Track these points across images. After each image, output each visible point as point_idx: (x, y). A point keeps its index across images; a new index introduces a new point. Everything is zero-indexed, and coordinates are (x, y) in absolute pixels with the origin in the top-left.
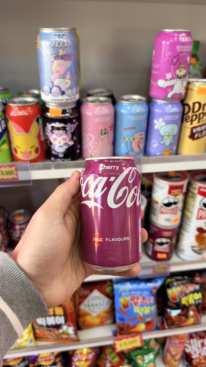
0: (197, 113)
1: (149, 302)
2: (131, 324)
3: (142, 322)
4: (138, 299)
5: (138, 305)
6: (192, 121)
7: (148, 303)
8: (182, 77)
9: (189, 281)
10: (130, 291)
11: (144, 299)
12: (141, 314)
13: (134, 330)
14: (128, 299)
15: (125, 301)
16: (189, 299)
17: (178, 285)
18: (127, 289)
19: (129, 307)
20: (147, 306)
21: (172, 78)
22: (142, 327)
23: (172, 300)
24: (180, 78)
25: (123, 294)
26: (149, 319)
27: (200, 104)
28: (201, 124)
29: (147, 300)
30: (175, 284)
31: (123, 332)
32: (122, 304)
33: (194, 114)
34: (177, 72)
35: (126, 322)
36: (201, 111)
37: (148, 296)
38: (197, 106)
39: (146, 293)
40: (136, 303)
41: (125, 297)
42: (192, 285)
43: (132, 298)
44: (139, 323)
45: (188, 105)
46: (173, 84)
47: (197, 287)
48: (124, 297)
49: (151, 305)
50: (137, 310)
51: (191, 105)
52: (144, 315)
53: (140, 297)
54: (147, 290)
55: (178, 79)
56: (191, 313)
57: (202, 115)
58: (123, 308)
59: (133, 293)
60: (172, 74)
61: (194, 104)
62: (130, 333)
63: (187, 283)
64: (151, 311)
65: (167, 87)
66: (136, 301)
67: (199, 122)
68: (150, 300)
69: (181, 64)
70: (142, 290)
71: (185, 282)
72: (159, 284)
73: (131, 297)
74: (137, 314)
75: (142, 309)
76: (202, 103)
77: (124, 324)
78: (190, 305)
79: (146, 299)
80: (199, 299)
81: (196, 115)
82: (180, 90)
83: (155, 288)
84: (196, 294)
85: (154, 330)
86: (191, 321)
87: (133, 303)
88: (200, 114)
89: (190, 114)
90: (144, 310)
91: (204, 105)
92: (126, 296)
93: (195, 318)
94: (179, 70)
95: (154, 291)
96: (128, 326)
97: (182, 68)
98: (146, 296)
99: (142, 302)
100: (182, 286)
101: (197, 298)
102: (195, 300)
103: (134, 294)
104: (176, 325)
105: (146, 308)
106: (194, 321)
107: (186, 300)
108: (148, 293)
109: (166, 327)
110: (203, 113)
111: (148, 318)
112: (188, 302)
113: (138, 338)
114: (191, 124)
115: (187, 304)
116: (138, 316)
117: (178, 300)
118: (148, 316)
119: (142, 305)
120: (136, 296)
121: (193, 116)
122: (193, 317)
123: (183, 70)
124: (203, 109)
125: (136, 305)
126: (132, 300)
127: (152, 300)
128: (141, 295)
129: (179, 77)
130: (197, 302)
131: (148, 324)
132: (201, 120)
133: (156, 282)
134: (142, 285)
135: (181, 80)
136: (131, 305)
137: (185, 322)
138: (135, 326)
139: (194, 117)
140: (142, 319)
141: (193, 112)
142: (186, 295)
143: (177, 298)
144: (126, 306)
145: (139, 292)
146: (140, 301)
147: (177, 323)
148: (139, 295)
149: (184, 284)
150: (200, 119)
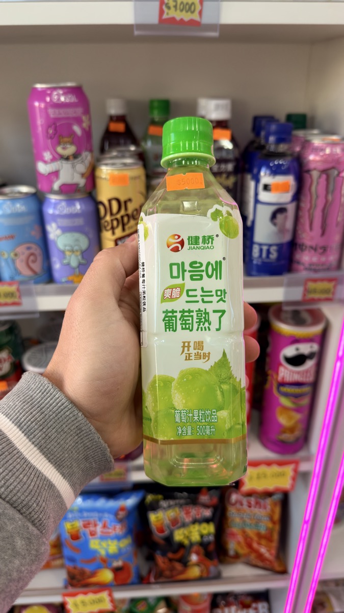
0: (119, 216)
1: (114, 532)
2: (88, 569)
3: (107, 567)
4: (95, 525)
5: (96, 536)
6: (113, 228)
7: (111, 534)
8: (71, 158)
9: (188, 500)
10: (81, 510)
11: (105, 526)
12: (103, 553)
13: (94, 580)
14: (79, 524)
15: (73, 528)
16: (190, 532)
17: (170, 507)
18: (76, 508)
19: (81, 539)
20: (112, 539)
21: (54, 159)
22: (107, 576)
23: (158, 531)
24: (67, 159)
25: (70, 516)
26: (118, 563)
27: (118, 201)
28: (127, 232)
29: (109, 528)
30: (164, 504)
31: (75, 582)
32: (68, 532)
33: (113, 217)
34: (59, 149)
35: (79, 565)
36: (123, 212)
37: (111, 522)
38: (115, 205)
39: (108, 518)
40: (93, 533)
41: (73, 521)
42: (197, 508)
43: (86, 523)
44: (100, 567)
45: (101, 203)
46: (57, 169)
47: (208, 513)
48: (71, 521)
49: (118, 538)
50: (94, 544)
51: (106, 203)
52: (108, 555)
53: (98, 523)
54: (109, 511)
55: (64, 162)
56: (194, 558)
57: (126, 219)
58: (71, 540)
59: (85, 514)
60: (51, 154)
61: (110, 201)
62: (87, 585)
63: (187, 504)
64: (120, 549)
65: (50, 174)
66: (92, 529)
67: (124, 230)
68: (115, 529)
69: (63, 138)
70: (101, 511)
71: (182, 501)
72: (131, 502)
73: (83, 521)
74: (95, 552)
75: (104, 544)
76: (122, 199)
77: (75, 568)
78: (192, 544)
79: (109, 526)
80: (209, 534)
81: (117, 219)
82: (73, 178)
83: (122, 509)
84: (204, 525)
85: (133, 584)
86: (195, 572)
87: (87, 531)
88: (122, 217)
89: (108, 218)
90: (108, 545)
91: (125, 202)
92: (74, 519)
93: (203, 567)
94: (61, 146)
95: (122, 514)
96: (83, 573)
97: (66, 143)
98: (108, 521)
99: (102, 532)
100: (177, 509)
101: (205, 532)
102: (202, 536)
103: (88, 517)
104: (167, 577)
105: (110, 542)
106: (202, 572)
107: (184, 534)
108: (112, 517)
109: (152, 579)
110: (128, 215)
111: (118, 561)
112: (188, 537)
113: (104, 595)
114: (113, 233)
115: (186, 542)
116: (98, 555)
117: (167, 533)
118: (115, 557)
119: (104, 538)
120: (92, 520)
121: (112, 221)
122: (198, 564)
123: (68, 146)
124: (126, 209)
125: (94, 537)
126: (85, 526)
127: (118, 529)
128: (100, 519)
129: (65, 157)
130: (206, 539)
131: (116, 571)
132: (126, 227)
133: (127, 498)
134: (101, 503)
135: (69, 162)
136: (84, 534)
137: (182, 572)
138: (94, 574)
139: (115, 223)
140: (105, 562)
141: (112, 214)
142: (184, 525)
143: (165, 528)
144: (75, 537)
145: (96, 515)
146: (99, 529)
147: (167, 573)
148: (97, 519)
149: (181, 506)
150: (124, 225)
